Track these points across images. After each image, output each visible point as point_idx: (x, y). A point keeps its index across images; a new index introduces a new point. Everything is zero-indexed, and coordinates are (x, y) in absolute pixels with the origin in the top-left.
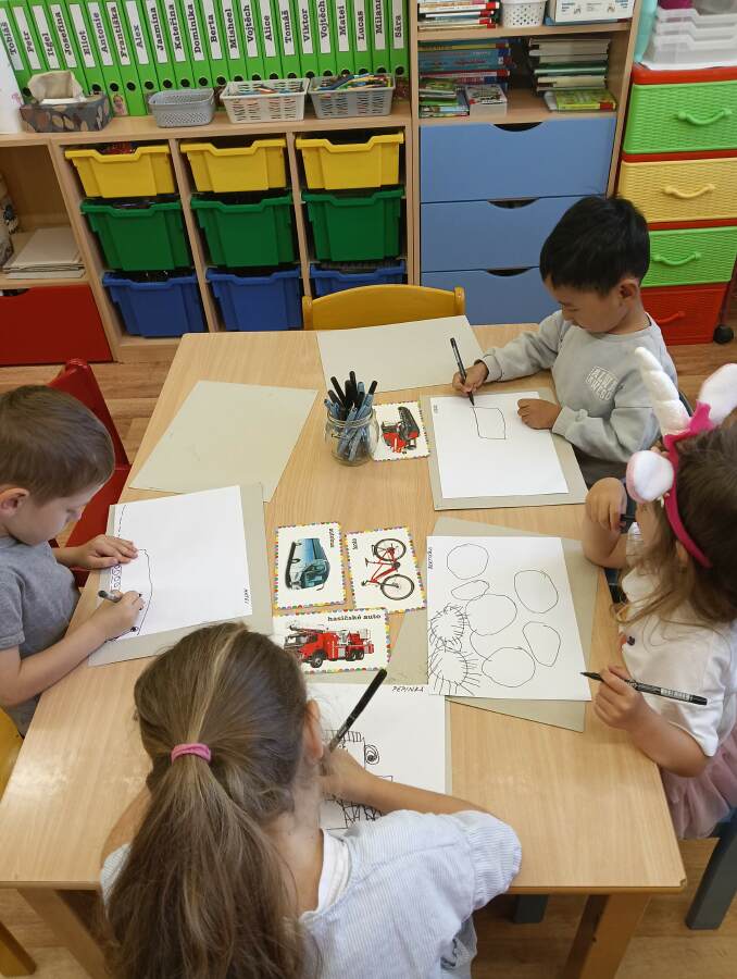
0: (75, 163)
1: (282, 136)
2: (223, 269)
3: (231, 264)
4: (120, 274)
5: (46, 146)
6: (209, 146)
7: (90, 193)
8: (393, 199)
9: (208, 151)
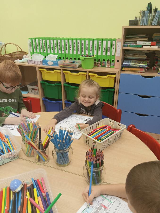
0: (41, 72)
1: (86, 72)
2: (69, 101)
3: (71, 100)
4: (46, 98)
5: (36, 67)
6: (69, 72)
7: (44, 79)
8: (112, 91)
9: (69, 73)
